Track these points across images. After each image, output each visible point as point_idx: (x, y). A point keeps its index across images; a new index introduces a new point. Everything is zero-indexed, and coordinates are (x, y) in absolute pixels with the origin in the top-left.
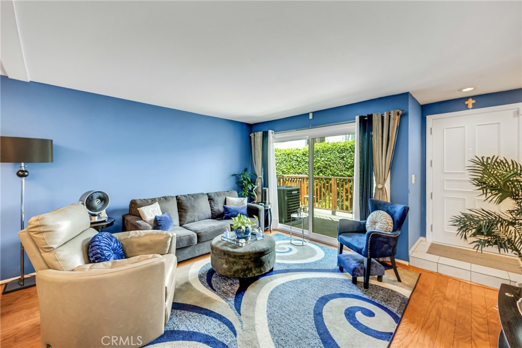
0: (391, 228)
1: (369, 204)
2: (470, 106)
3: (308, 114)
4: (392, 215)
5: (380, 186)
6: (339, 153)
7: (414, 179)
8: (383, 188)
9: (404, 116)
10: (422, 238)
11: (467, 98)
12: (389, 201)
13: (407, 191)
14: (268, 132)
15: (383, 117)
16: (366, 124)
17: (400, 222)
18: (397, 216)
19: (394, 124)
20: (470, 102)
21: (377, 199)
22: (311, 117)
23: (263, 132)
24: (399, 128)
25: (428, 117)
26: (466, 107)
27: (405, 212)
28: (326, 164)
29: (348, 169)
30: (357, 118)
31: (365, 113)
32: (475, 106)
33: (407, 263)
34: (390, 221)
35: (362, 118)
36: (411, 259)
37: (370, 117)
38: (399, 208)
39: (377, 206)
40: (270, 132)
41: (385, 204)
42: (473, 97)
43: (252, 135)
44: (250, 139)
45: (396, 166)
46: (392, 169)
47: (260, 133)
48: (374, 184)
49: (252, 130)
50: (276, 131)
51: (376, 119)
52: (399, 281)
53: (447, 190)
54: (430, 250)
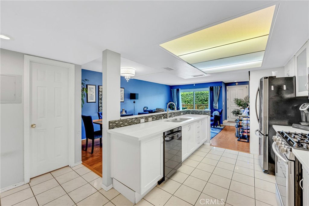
0: (219, 114)
1: (213, 109)
2: (237, 85)
3: (193, 84)
4: (219, 112)
5: (215, 105)
6: (196, 95)
7: (223, 103)
8: (216, 105)
9: (221, 87)
10: (226, 120)
11: (236, 82)
12: (218, 109)
13: (222, 106)
15: (216, 88)
16: (212, 89)
17: (221, 113)
18: (220, 112)
19: (219, 89)
20: (237, 84)
21: (215, 108)
24: (220, 90)
25: (227, 87)
26: (236, 85)
27: (222, 110)
29: (200, 101)
30: (209, 87)
31: (212, 85)
32: (238, 85)
33: (222, 125)
35: (210, 87)
36: (223, 123)
37: (213, 87)
38: (220, 110)
39: (215, 110)
40: (180, 89)
41: (217, 109)
42: (238, 82)
44: (171, 91)
45: (219, 100)
46: (218, 101)
47: (176, 89)
48: (214, 104)
49: (171, 88)
50: (181, 89)
51: (214, 88)
52: (221, 127)
53: (232, 106)
54: (228, 122)
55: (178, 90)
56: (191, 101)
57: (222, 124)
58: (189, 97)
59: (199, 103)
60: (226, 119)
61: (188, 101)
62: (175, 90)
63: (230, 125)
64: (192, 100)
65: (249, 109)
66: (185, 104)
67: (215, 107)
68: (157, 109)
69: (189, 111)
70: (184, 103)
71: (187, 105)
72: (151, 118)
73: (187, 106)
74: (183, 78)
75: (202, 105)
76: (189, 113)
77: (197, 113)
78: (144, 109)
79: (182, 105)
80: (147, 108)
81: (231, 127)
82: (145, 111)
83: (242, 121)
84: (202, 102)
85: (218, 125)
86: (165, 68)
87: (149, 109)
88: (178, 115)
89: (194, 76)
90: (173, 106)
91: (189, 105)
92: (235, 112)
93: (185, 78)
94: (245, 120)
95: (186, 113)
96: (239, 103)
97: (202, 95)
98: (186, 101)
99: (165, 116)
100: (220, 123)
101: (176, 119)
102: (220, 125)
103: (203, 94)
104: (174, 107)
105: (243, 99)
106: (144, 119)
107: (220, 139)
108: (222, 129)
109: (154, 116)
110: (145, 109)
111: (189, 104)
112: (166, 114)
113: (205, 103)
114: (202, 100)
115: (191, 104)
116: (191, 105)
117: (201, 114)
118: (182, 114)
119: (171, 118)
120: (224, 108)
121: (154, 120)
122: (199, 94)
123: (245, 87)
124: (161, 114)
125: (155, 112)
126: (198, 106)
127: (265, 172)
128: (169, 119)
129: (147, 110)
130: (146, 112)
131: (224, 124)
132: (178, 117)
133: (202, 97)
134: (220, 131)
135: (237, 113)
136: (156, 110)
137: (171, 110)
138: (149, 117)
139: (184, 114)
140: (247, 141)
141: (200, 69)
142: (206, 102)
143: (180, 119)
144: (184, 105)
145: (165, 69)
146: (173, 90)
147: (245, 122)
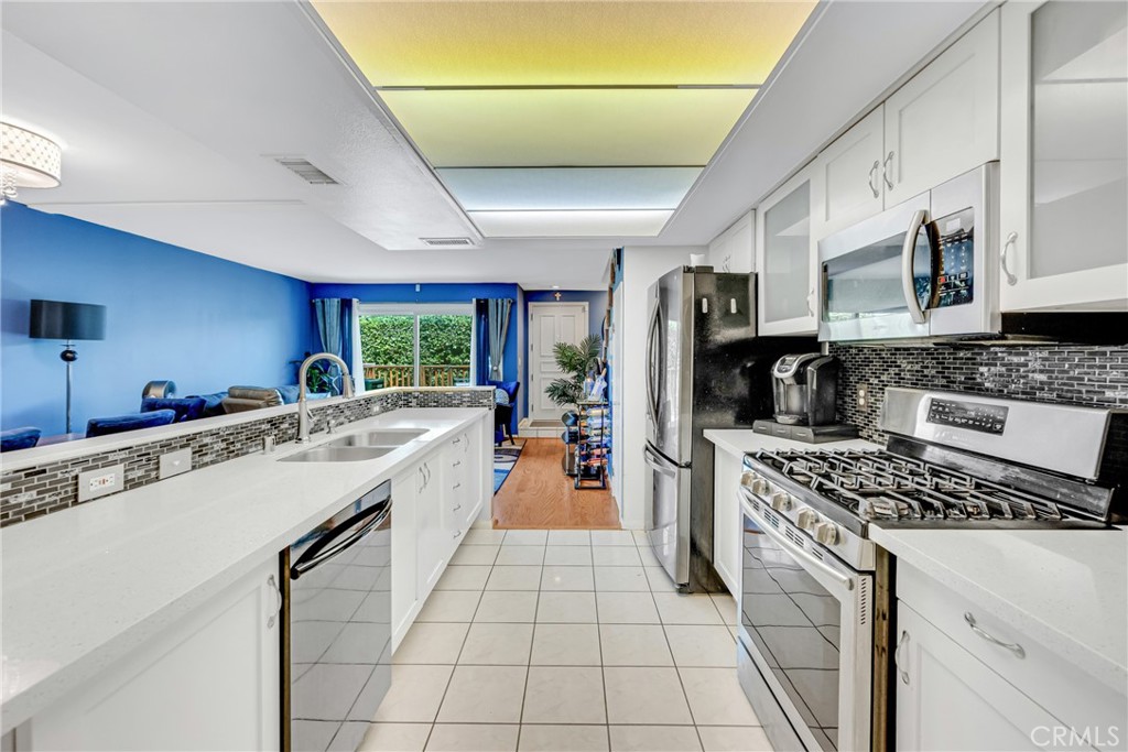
0: (507, 401)
2: (558, 299)
3: (414, 285)
4: (508, 391)
5: (495, 368)
7: (520, 361)
8: (497, 368)
9: (514, 304)
10: (526, 419)
11: (555, 292)
12: (502, 380)
13: (517, 372)
14: (351, 301)
15: (497, 303)
16: (482, 308)
17: (513, 396)
18: (511, 391)
19: (507, 309)
20: (558, 295)
22: (418, 289)
23: (342, 300)
24: (510, 314)
25: (529, 304)
26: (556, 299)
27: (518, 384)
28: (400, 347)
30: (474, 300)
31: (483, 295)
32: (561, 300)
33: (516, 436)
34: (507, 395)
35: (478, 301)
36: (519, 432)
37: (486, 301)
38: (513, 385)
40: (355, 301)
41: (501, 383)
42: (560, 292)
43: (318, 301)
44: (313, 308)
45: (508, 349)
46: (504, 352)
47: (336, 300)
48: (490, 366)
49: (313, 293)
50: (362, 301)
51: (492, 304)
52: (513, 444)
53: (545, 372)
54: (532, 425)
55: (346, 306)
56: (400, 353)
57: (517, 433)
58: (390, 337)
59: (432, 360)
60: (526, 415)
61: (385, 353)
62: (333, 305)
63: (540, 436)
64: (406, 350)
65: (606, 379)
66: (373, 365)
67: (495, 374)
68: (237, 392)
69: (407, 394)
70: (370, 362)
71: (384, 369)
72: (188, 451)
73: (385, 374)
74: (380, 243)
75: (442, 369)
76: (407, 404)
77: (444, 399)
78: (146, 392)
79: (365, 369)
80: (171, 389)
81: (545, 443)
82: (150, 406)
83: (589, 421)
84: (441, 357)
85: (506, 439)
86: (284, 163)
87: (180, 395)
88: (357, 419)
89: (431, 243)
90: (321, 373)
91: (391, 368)
92: (557, 388)
93: (389, 248)
94: (597, 417)
95: (395, 405)
96: (568, 359)
97: (441, 330)
98: (377, 354)
99: (285, 429)
100: (509, 432)
101: (350, 441)
102: (512, 439)
103: (446, 326)
104: (325, 379)
105: (579, 346)
106: (121, 467)
107: (521, 494)
108: (519, 453)
109: (207, 440)
110: (157, 393)
111: (391, 364)
112: (291, 416)
113: (452, 359)
114: (442, 350)
115: (401, 365)
116: (400, 369)
117: (458, 406)
118: (376, 408)
119: (322, 439)
120: (520, 379)
121: (207, 459)
122: (433, 326)
123: (581, 308)
124: (262, 422)
125: (219, 410)
126: (426, 372)
127: (683, 589)
128: (309, 443)
129: (170, 396)
130: (159, 413)
131: (521, 434)
132: (359, 429)
133: (444, 339)
134: (516, 461)
135: (562, 393)
136: (226, 398)
137: (312, 391)
138: (168, 446)
139: (385, 410)
140: (597, 484)
141: (466, 207)
142: (457, 358)
143: (371, 435)
144: (371, 369)
145: (285, 167)
146: (323, 302)
147: (596, 423)
